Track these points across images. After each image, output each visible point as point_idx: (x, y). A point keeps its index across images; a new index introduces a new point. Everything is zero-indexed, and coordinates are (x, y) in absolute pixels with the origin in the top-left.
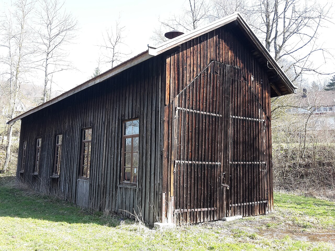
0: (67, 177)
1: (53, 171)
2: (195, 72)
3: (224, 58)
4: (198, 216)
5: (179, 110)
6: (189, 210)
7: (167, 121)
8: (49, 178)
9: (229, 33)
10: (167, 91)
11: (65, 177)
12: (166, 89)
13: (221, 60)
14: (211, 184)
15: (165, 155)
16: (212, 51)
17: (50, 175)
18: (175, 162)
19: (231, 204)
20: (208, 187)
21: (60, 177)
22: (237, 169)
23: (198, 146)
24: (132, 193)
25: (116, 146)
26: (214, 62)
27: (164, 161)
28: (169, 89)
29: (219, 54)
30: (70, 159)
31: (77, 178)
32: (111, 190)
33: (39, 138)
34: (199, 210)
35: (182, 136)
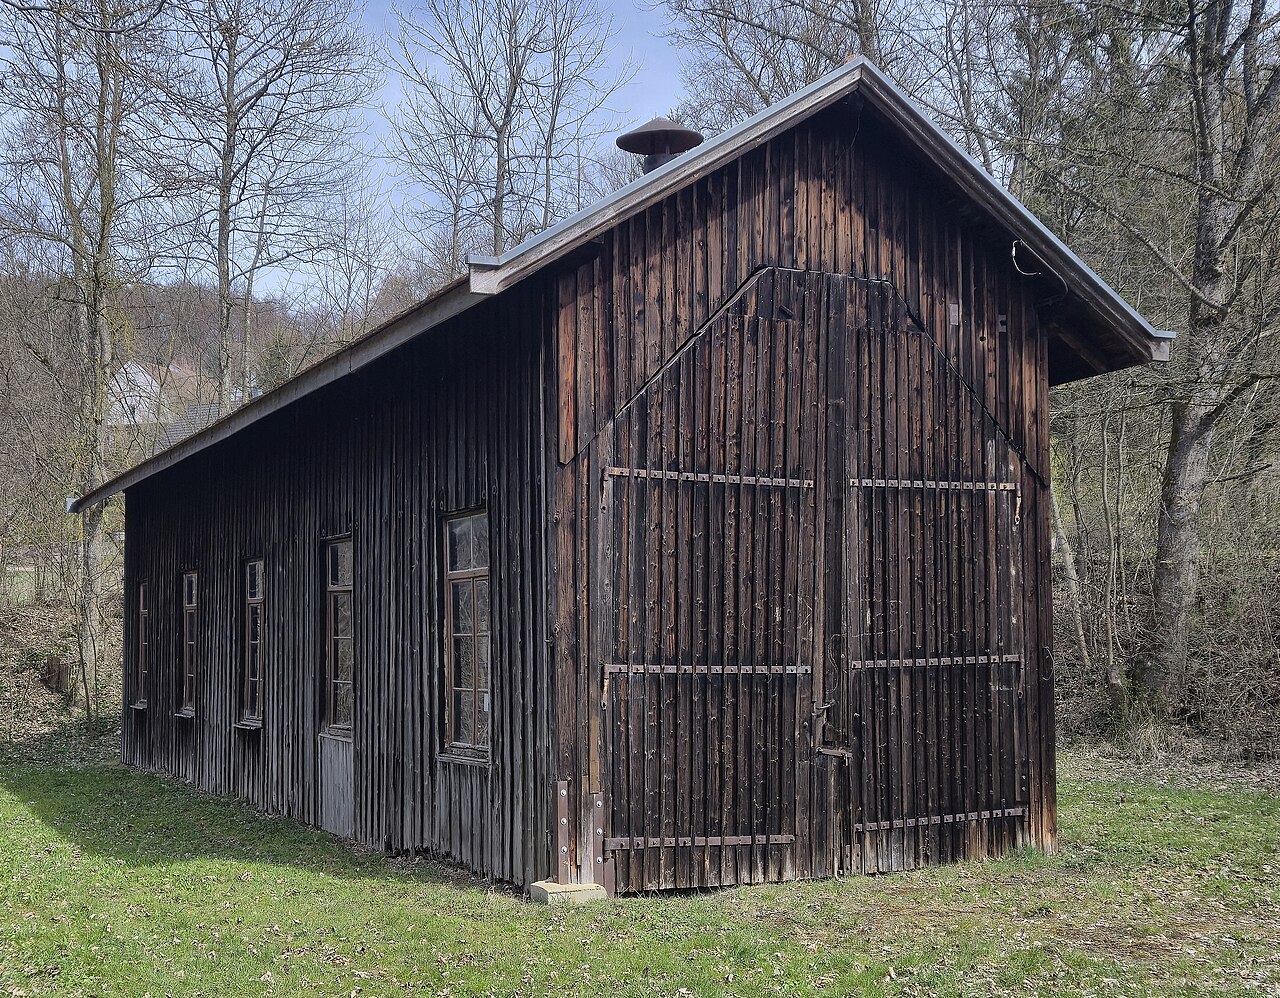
0: (286, 724)
1: (241, 705)
2: (683, 322)
3: (814, 252)
4: (707, 862)
5: (618, 479)
6: (670, 841)
7: (567, 521)
8: (230, 730)
9: (837, 143)
10: (565, 412)
11: (280, 725)
12: (562, 404)
13: (802, 258)
14: (765, 746)
15: (563, 646)
16: (757, 228)
17: (233, 722)
18: (603, 669)
19: (860, 821)
20: (750, 759)
21: (264, 724)
22: (887, 689)
23: (706, 606)
24: (476, 782)
25: (425, 611)
26: (773, 271)
27: (560, 670)
28: (571, 403)
29: (791, 236)
30: (291, 657)
31: (317, 730)
32: (418, 771)
33: (188, 571)
34: (715, 841)
35: (631, 576)
